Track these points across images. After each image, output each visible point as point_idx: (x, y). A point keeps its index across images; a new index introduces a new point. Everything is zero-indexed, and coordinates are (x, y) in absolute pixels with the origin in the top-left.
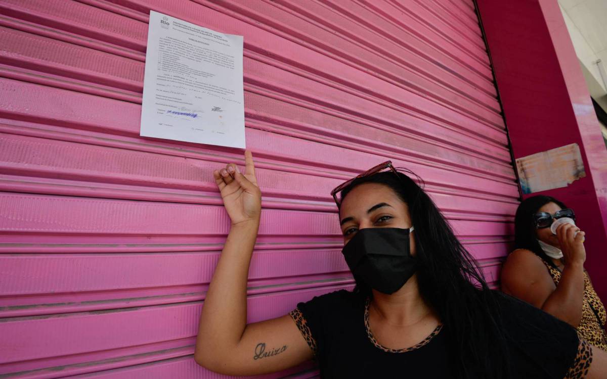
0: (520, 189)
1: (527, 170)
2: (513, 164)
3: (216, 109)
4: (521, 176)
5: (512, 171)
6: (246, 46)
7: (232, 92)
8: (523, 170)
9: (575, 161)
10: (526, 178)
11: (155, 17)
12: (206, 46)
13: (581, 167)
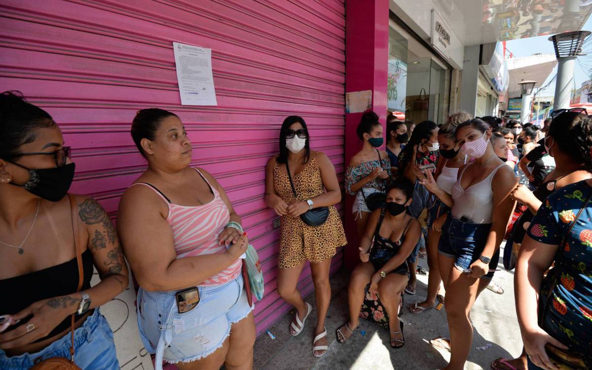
0: (345, 110)
1: (350, 100)
2: (345, 95)
3: (204, 89)
4: (347, 103)
5: (343, 100)
6: (212, 51)
7: (209, 79)
8: (348, 100)
9: (369, 99)
10: (349, 105)
11: (175, 45)
12: (195, 57)
13: (370, 103)
